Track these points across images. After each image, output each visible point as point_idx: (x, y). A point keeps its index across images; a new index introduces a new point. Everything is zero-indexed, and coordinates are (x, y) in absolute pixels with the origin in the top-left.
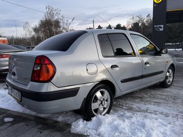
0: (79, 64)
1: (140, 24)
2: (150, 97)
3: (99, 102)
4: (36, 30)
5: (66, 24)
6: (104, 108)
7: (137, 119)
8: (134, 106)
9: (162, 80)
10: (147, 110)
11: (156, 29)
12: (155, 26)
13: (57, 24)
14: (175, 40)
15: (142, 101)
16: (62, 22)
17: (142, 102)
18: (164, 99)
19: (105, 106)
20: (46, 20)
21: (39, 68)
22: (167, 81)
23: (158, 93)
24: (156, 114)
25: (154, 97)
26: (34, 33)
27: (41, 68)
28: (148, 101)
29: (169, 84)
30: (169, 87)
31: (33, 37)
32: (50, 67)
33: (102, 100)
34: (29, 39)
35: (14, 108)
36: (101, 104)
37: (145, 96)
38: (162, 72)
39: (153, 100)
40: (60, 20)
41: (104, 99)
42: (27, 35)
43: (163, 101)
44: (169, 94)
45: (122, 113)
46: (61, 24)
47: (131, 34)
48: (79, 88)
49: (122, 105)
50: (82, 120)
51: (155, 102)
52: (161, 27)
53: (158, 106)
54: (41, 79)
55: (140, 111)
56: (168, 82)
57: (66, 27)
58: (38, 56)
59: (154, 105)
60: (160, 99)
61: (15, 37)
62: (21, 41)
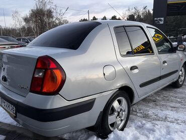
0: (94, 66)
1: (135, 16)
2: (164, 100)
3: (116, 114)
4: (26, 20)
5: (60, 14)
6: (122, 120)
7: (160, 132)
8: (150, 113)
9: (175, 80)
10: (166, 118)
11: (156, 22)
12: (155, 19)
13: (49, 14)
14: (170, 33)
15: (156, 105)
16: (54, 11)
17: (158, 107)
18: (180, 102)
19: (122, 118)
20: (37, 10)
21: (41, 74)
22: (180, 80)
23: (171, 94)
24: (178, 123)
25: (168, 100)
26: (25, 23)
27: (45, 74)
28: (163, 105)
29: (181, 83)
30: (181, 87)
31: (23, 28)
32: (57, 73)
33: (119, 110)
34: (19, 30)
35: (6, 118)
36: (118, 115)
37: (158, 98)
38: (177, 71)
39: (168, 104)
40: (52, 10)
41: (121, 110)
42: (16, 25)
43: (179, 105)
44: (184, 96)
45: (140, 123)
46: (54, 14)
47: (147, 27)
48: (95, 98)
49: (136, 111)
50: (95, 137)
51: (172, 107)
52: (161, 20)
53: (177, 112)
54: (45, 90)
55: (159, 120)
56: (181, 82)
57: (59, 17)
58: (40, 57)
59: (172, 110)
60: (176, 103)
61: (3, 28)
62: (10, 31)
